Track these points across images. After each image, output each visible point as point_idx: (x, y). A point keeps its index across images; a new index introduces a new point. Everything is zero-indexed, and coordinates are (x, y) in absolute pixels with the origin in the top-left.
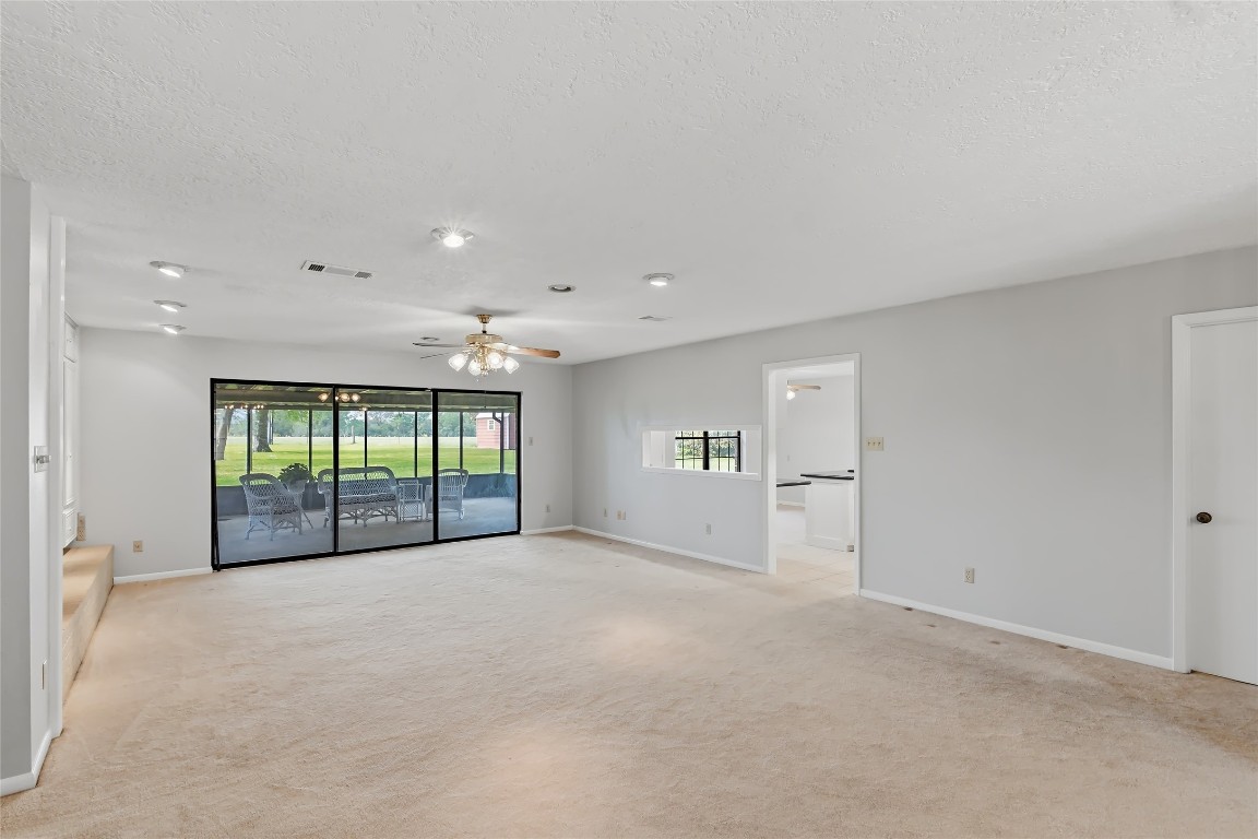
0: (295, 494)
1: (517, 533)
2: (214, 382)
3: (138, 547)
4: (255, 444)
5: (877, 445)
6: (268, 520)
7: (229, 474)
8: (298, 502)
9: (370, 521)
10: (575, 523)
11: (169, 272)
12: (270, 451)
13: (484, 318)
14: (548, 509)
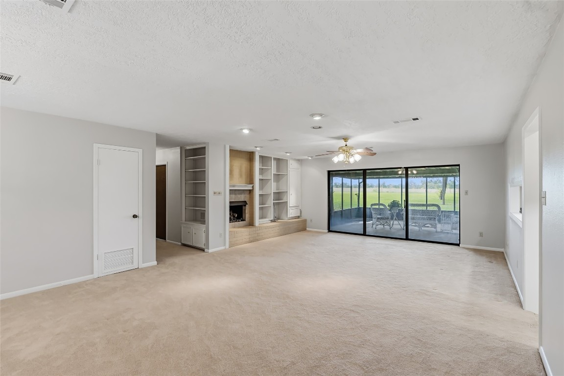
1: (458, 245)
2: (329, 172)
10: (504, 248)
13: (346, 139)
14: (481, 235)
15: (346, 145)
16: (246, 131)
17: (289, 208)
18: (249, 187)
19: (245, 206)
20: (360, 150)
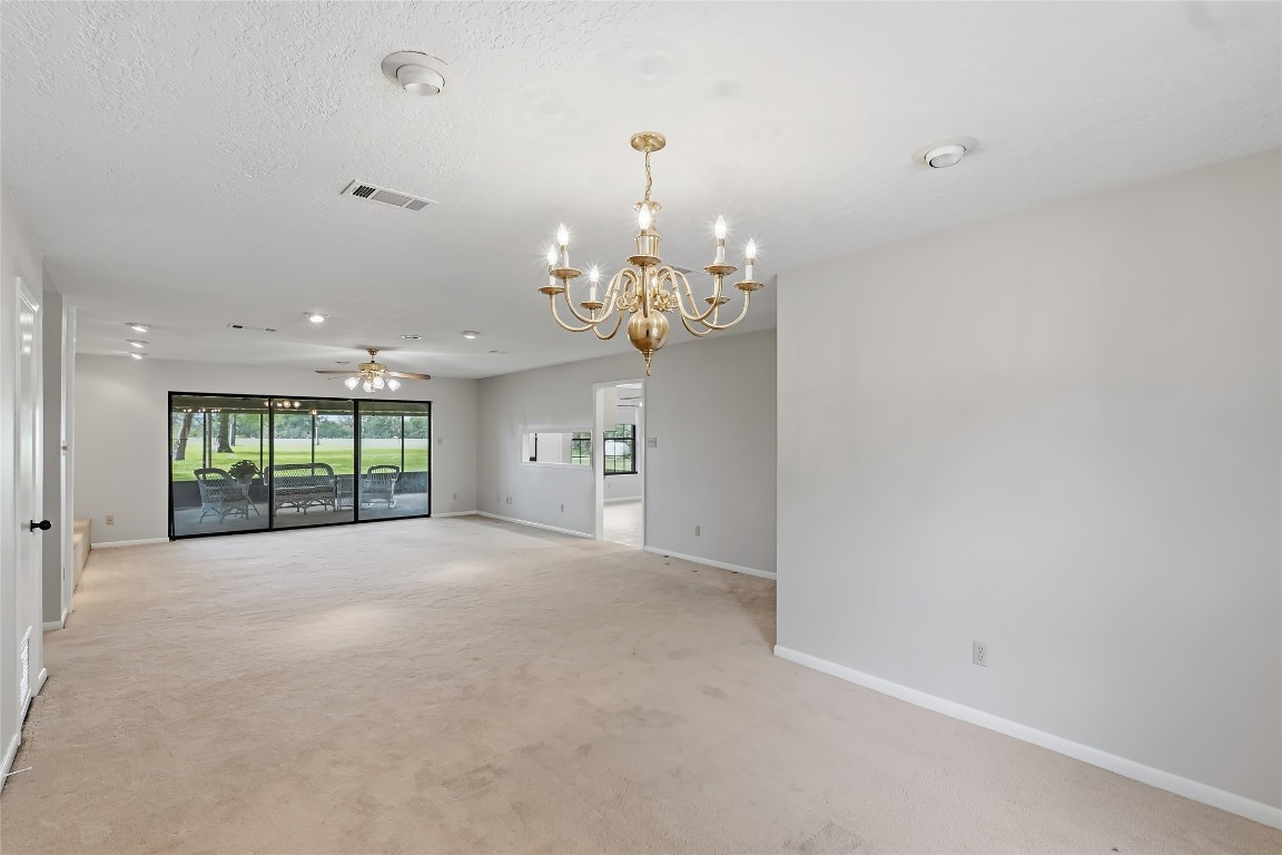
0: (243, 487)
1: (428, 516)
2: (170, 394)
3: (110, 521)
4: (215, 445)
5: (653, 443)
6: (219, 508)
7: (185, 470)
8: (245, 492)
9: (309, 509)
10: (478, 509)
12: (230, 451)
13: (372, 351)
14: (455, 497)
15: (373, 361)
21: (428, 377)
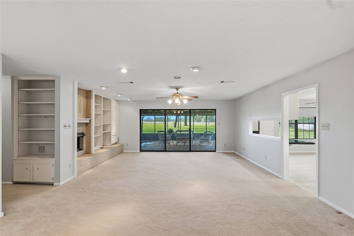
1: (215, 151)
2: (141, 110)
3: (127, 145)
5: (326, 127)
10: (235, 151)
11: (103, 88)
13: (177, 89)
14: (225, 145)
15: (177, 93)
16: (124, 71)
17: (112, 137)
18: (87, 121)
19: (83, 137)
20: (186, 97)
21: (197, 97)
